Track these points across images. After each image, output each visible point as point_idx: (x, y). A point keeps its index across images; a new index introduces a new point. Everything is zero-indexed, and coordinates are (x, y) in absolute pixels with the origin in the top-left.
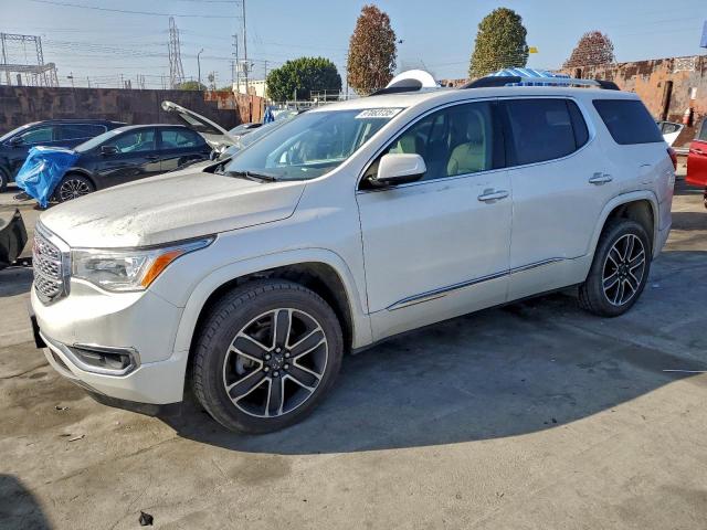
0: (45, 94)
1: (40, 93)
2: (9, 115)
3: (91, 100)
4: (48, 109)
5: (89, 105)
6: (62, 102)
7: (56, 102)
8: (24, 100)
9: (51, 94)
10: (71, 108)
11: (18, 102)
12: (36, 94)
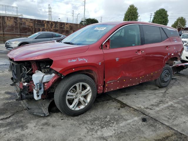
0: (51, 23)
1: (50, 23)
2: (41, 29)
3: (63, 26)
4: (51, 28)
5: (62, 27)
6: (55, 26)
7: (54, 26)
8: (46, 25)
9: (53, 23)
10: (57, 28)
11: (44, 25)
12: (49, 23)
